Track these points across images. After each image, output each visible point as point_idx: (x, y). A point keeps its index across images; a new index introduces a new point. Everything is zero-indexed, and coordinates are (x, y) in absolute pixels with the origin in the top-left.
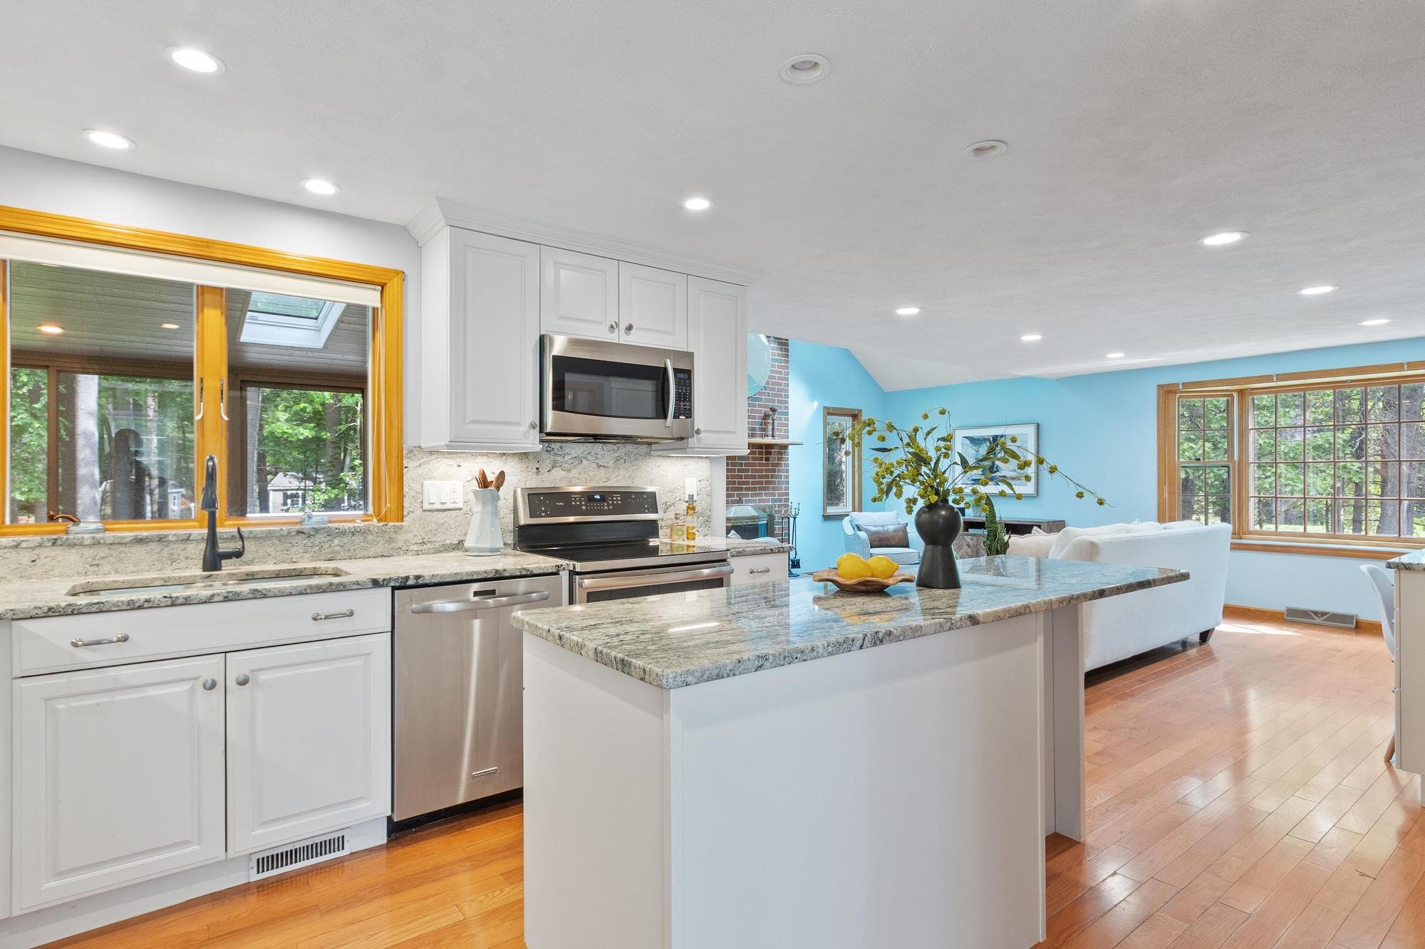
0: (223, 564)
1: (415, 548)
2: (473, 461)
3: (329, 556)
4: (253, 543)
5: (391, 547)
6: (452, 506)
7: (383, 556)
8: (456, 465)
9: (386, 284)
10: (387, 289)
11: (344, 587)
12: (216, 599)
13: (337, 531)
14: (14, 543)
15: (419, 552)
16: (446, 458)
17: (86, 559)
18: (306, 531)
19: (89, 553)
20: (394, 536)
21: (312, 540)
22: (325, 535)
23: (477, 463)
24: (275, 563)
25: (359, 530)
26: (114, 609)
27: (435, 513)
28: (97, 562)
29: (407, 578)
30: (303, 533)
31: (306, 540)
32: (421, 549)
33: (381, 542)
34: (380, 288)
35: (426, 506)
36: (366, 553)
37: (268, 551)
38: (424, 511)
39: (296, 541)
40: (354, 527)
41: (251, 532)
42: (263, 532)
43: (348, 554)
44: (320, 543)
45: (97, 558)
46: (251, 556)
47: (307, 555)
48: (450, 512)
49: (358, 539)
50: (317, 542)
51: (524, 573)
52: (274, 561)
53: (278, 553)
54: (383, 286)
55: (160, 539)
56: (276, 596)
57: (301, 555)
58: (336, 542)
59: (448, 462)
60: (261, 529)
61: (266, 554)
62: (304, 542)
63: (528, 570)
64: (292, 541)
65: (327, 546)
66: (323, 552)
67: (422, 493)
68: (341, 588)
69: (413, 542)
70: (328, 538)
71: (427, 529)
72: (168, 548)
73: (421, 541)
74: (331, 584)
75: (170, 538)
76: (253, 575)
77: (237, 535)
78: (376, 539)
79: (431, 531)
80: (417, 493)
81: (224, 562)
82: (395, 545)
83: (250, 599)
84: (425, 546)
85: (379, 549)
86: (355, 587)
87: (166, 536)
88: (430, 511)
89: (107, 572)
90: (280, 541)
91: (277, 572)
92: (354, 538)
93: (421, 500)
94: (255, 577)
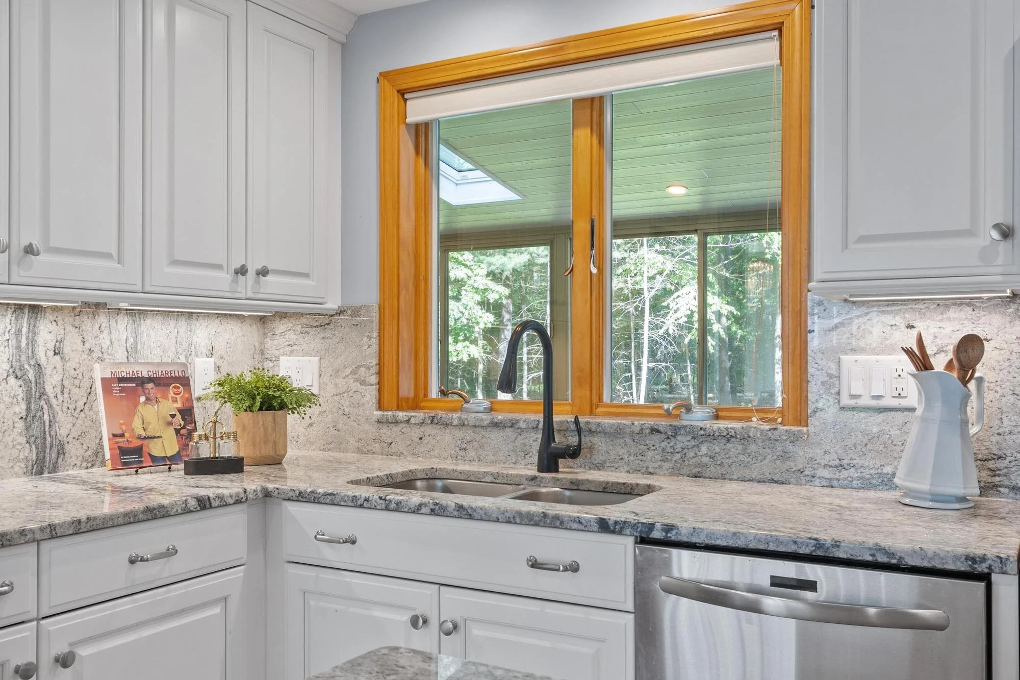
0: (560, 465)
1: (826, 473)
2: (940, 317)
3: (695, 470)
4: (603, 440)
5: (786, 467)
6: (895, 403)
7: (773, 481)
8: (903, 326)
9: (782, 23)
10: (784, 29)
11: (561, 524)
12: (424, 510)
13: (702, 432)
14: (406, 418)
15: (835, 483)
16: (883, 312)
17: (456, 441)
18: (661, 429)
19: (459, 434)
20: (790, 448)
21: (672, 444)
22: (689, 438)
23: (949, 319)
24: (628, 472)
25: (733, 433)
26: (342, 503)
27: (863, 414)
28: (464, 446)
29: (651, 527)
30: (658, 431)
31: (665, 443)
32: (837, 476)
33: (770, 456)
34: (776, 33)
35: (846, 401)
36: (747, 473)
37: (620, 453)
38: (843, 408)
39: (652, 442)
40: (727, 429)
41: (599, 425)
42: (611, 426)
43: (720, 471)
44: (683, 449)
45: (465, 441)
46: (601, 457)
47: (667, 465)
48: (893, 413)
49: (734, 448)
50: (678, 447)
51: (882, 558)
52: (626, 469)
53: (632, 458)
54: (779, 28)
55: (513, 424)
56: (482, 520)
57: (659, 463)
58: (704, 449)
59: (889, 319)
60: (611, 421)
61: (618, 457)
62: (663, 445)
63: (892, 555)
64: (647, 442)
65: (692, 454)
66: (687, 462)
67: (839, 377)
68: (558, 523)
69: (823, 463)
70: (693, 443)
71: (850, 442)
72: (522, 437)
73: (837, 462)
74: (545, 515)
75: (522, 425)
76: (578, 485)
77: (573, 427)
78: (761, 451)
79: (855, 445)
80: (830, 376)
81: (561, 462)
82: (792, 464)
83: (455, 517)
84: (845, 474)
85: (766, 467)
86: (575, 526)
87: (517, 421)
88: (853, 409)
89: (472, 459)
90: (634, 441)
91: (604, 485)
92: (729, 446)
93: (837, 390)
94: (580, 488)
